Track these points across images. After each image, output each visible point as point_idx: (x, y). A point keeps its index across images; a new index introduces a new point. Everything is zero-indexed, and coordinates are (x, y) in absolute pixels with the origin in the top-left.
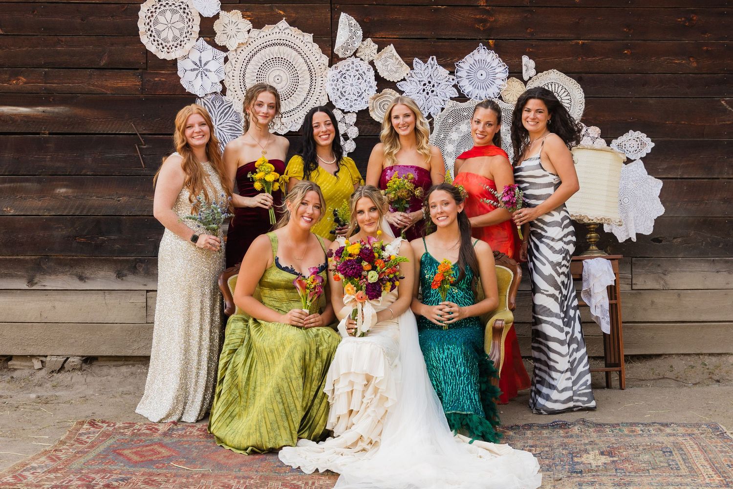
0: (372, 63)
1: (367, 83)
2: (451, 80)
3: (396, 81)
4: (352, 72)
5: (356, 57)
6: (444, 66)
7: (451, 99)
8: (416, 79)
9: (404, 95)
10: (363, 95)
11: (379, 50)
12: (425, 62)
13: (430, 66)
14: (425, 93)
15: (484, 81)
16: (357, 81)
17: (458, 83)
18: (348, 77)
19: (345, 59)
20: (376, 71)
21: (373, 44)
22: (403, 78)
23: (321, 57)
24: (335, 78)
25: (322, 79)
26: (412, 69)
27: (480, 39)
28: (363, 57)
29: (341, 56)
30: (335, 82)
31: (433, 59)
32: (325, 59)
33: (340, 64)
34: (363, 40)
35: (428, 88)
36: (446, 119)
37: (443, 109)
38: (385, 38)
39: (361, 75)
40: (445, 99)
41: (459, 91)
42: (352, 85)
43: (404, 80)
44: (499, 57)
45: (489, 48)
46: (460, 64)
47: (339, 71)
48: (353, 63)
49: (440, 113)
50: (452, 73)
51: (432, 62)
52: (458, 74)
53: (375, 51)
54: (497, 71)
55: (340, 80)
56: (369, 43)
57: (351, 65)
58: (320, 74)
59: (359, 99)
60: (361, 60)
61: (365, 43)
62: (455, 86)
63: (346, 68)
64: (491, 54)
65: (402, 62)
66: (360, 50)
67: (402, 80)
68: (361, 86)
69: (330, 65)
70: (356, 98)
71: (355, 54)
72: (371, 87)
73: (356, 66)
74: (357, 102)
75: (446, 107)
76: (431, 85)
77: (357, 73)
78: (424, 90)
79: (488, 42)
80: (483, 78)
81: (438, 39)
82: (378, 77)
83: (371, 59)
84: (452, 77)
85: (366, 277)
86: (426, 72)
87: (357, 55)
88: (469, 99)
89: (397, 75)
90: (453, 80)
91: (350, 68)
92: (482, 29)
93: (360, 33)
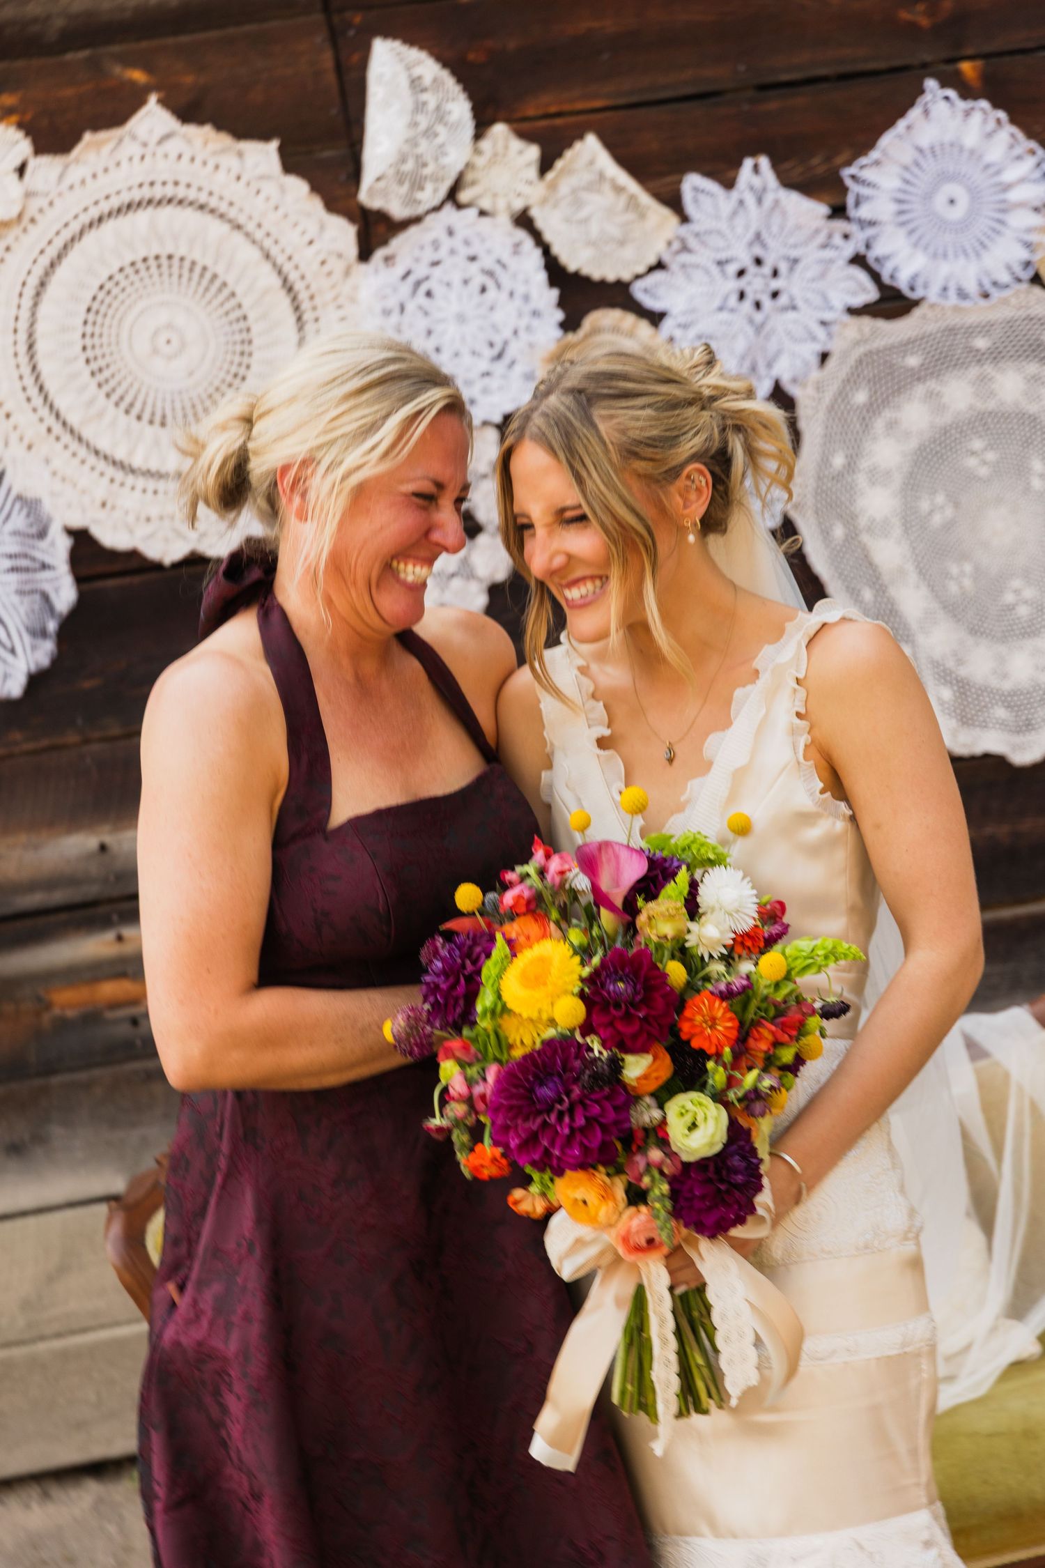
0: (524, 221)
1: (518, 302)
2: (837, 240)
3: (626, 276)
4: (455, 269)
5: (459, 206)
6: (807, 187)
7: (852, 311)
8: (703, 256)
9: (667, 325)
10: (512, 352)
11: (545, 165)
12: (729, 184)
13: (750, 200)
14: (747, 305)
15: (963, 226)
16: (477, 298)
17: (868, 246)
18: (438, 290)
19: (416, 220)
20: (546, 250)
21: (516, 144)
22: (652, 260)
23: (322, 227)
24: (393, 303)
25: (341, 313)
26: (685, 219)
27: (924, 66)
28: (485, 204)
29: (398, 211)
30: (395, 318)
31: (756, 169)
32: (343, 233)
33: (400, 244)
34: (478, 135)
35: (757, 284)
36: (843, 394)
37: (824, 357)
38: (559, 115)
39: (490, 273)
40: (828, 316)
41: (876, 277)
42: (461, 318)
43: (660, 266)
44: (1013, 120)
45: (967, 93)
46: (867, 174)
47: (400, 270)
48: (451, 233)
49: (815, 374)
50: (839, 211)
51: (757, 181)
52: (864, 212)
53: (533, 172)
54: (1010, 175)
55: (410, 307)
56: (500, 145)
57: (446, 243)
58: (329, 296)
59: (499, 368)
60: (483, 213)
61: (485, 144)
62: (858, 260)
63: (429, 255)
64: (977, 117)
65: (645, 199)
66: (469, 177)
67: (651, 269)
68: (498, 317)
69: (365, 254)
70: (484, 365)
71: (452, 195)
72: (536, 313)
73: (467, 243)
74: (494, 383)
75: (835, 347)
76: (767, 269)
77: (474, 268)
78: (742, 296)
79: (958, 73)
80: (957, 213)
81: (763, 88)
82: (556, 272)
83: (518, 205)
84: (839, 225)
85: (659, 1134)
86: (740, 221)
87: (464, 196)
88: (916, 303)
89: (628, 253)
90: (846, 237)
91: (442, 253)
92: (924, 22)
93: (460, 108)
